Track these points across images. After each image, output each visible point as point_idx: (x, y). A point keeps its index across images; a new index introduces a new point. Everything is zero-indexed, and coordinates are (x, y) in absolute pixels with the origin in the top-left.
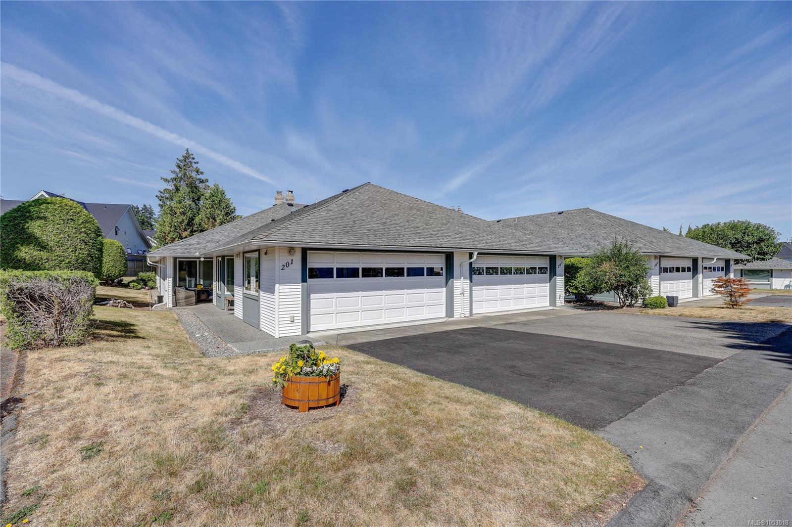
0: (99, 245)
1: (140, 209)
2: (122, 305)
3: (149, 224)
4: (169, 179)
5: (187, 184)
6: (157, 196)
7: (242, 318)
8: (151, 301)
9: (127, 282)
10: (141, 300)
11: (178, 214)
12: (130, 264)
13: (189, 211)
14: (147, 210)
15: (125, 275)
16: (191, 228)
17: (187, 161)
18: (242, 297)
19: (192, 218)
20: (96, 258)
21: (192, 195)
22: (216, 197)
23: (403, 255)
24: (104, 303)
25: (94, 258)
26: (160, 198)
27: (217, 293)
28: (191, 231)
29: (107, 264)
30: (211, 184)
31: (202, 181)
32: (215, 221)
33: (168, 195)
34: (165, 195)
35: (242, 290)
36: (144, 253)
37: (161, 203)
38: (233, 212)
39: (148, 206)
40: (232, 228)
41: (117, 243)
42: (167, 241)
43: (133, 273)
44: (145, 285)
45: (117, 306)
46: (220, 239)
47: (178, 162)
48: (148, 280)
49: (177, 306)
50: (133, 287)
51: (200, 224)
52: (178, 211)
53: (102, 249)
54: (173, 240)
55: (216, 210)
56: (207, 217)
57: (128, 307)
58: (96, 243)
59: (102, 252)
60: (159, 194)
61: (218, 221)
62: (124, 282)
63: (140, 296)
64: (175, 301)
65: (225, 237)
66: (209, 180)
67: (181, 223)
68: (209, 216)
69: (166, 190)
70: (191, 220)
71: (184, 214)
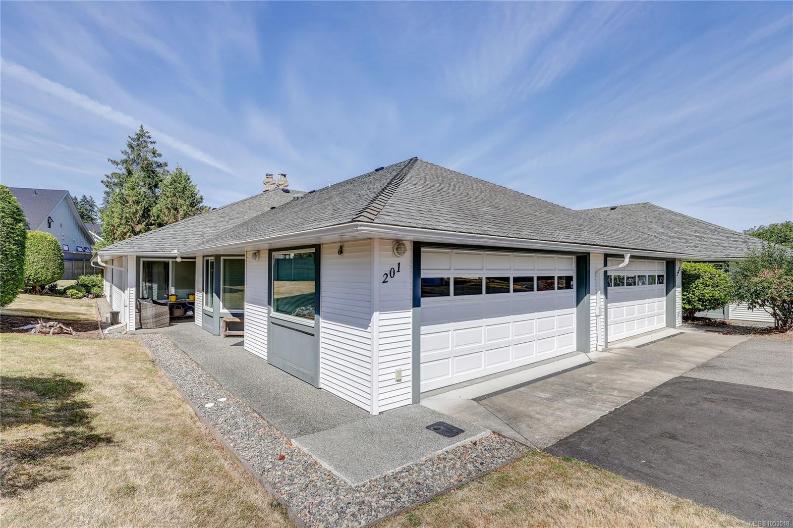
0: (18, 235)
1: (79, 200)
2: (56, 331)
3: (89, 218)
4: (119, 161)
5: (142, 167)
6: (102, 182)
7: (266, 358)
8: (99, 319)
9: (63, 288)
10: (85, 317)
11: (130, 203)
12: (67, 264)
13: (144, 199)
14: (88, 203)
15: (60, 278)
16: (147, 220)
17: (140, 141)
18: (266, 323)
19: (148, 208)
20: (12, 256)
21: (148, 180)
22: (179, 183)
23: (532, 257)
24: (25, 328)
25: (9, 256)
26: (107, 183)
27: (203, 310)
28: (147, 225)
29: (35, 264)
30: (172, 168)
31: (160, 166)
32: (178, 212)
33: (116, 181)
34: (113, 180)
35: (266, 311)
36: (84, 251)
37: (108, 190)
38: (199, 202)
39: (88, 198)
40: (219, 218)
41: (49, 235)
42: (116, 236)
43: (70, 275)
44: (89, 292)
45: (47, 333)
46: (205, 231)
47: (130, 140)
48: (93, 286)
49: (141, 328)
50: (72, 295)
51: (158, 216)
52: (130, 200)
53: (24, 242)
54: (123, 236)
55: (179, 200)
56: (167, 208)
57: (66, 333)
58: (12, 233)
59: (24, 247)
60: (105, 179)
61: (181, 213)
62: (59, 288)
63: (83, 310)
64: (139, 321)
65: (211, 228)
66: (168, 164)
67: (134, 214)
68: (169, 206)
69: (113, 174)
70: (147, 211)
71: (137, 202)
